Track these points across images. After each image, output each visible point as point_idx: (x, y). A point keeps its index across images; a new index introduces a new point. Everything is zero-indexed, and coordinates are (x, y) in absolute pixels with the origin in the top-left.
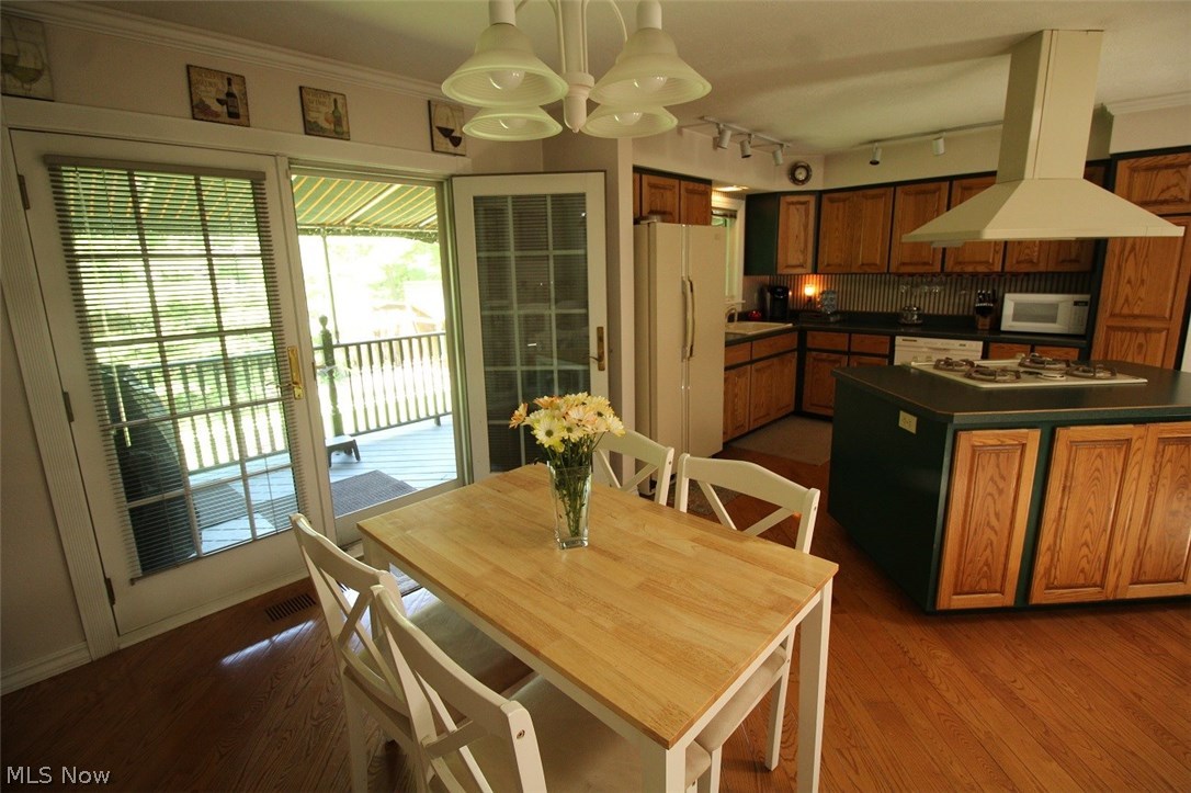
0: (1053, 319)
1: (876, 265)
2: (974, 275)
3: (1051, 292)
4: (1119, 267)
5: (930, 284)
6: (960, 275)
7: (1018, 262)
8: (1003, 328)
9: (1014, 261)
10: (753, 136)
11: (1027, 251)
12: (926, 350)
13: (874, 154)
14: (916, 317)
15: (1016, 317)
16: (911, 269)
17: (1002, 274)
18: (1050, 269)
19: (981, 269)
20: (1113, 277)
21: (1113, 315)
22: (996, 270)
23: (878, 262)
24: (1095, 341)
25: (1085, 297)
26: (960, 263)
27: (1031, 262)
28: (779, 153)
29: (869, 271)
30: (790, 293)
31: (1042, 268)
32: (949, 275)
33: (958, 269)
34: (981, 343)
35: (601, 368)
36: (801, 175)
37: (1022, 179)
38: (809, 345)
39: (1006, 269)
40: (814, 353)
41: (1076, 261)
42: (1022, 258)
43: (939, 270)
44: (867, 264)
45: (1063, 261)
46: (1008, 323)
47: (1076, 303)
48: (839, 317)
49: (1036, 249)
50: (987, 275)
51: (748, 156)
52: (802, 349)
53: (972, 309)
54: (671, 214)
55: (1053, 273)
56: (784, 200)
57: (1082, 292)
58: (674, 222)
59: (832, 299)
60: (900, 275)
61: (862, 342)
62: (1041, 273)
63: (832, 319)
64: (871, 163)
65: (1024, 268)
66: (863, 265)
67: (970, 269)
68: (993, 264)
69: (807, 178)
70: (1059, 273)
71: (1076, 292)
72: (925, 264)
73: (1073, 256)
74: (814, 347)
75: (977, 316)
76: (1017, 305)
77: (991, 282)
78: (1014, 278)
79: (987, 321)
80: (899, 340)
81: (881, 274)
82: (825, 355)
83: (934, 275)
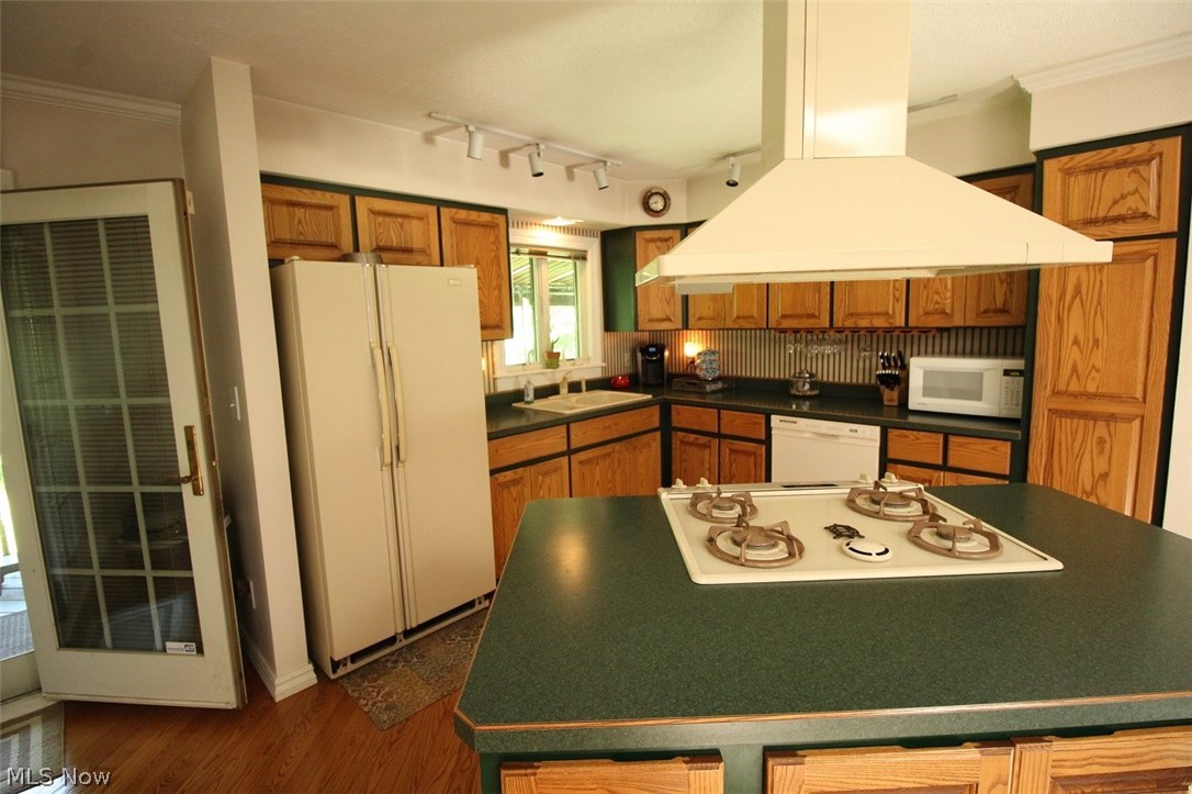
0: (978, 396)
1: (753, 317)
2: (871, 331)
3: (972, 354)
4: (1059, 319)
5: (820, 342)
6: (855, 330)
7: (926, 314)
8: (912, 405)
9: (921, 312)
10: (542, 147)
11: (936, 297)
12: (807, 435)
13: (730, 172)
14: (807, 386)
15: (928, 391)
16: (794, 324)
17: (906, 330)
18: (969, 323)
19: (879, 323)
20: (1052, 335)
21: (1056, 393)
22: (898, 324)
23: (755, 315)
24: (1033, 432)
25: (1018, 364)
26: (852, 315)
27: (943, 312)
28: (601, 172)
29: (746, 325)
30: (667, 353)
31: (958, 321)
32: (840, 330)
33: (849, 323)
34: (877, 429)
35: (197, 491)
36: (657, 203)
37: (782, 158)
38: (674, 424)
39: (912, 323)
40: (680, 434)
41: (1004, 311)
42: (931, 307)
43: (828, 325)
44: (744, 317)
45: (986, 311)
46: (917, 400)
47: (1007, 373)
48: (720, 385)
49: (949, 294)
50: (889, 330)
51: (541, 174)
52: (667, 428)
53: (874, 378)
54: (423, 251)
55: (973, 328)
56: (640, 236)
57: (1013, 355)
58: (430, 264)
59: (711, 362)
60: (784, 331)
61: (734, 421)
62: (957, 329)
63: (709, 388)
64: (728, 184)
65: (936, 322)
66: (738, 317)
67: (864, 323)
68: (893, 317)
69: (666, 206)
70: (981, 328)
71: (1005, 355)
72: (811, 316)
73: (999, 304)
74: (679, 426)
75: (882, 387)
76: (928, 374)
77: (895, 341)
78: (923, 336)
79: (895, 394)
80: (775, 419)
81: (760, 329)
82: (692, 437)
83: (824, 331)
